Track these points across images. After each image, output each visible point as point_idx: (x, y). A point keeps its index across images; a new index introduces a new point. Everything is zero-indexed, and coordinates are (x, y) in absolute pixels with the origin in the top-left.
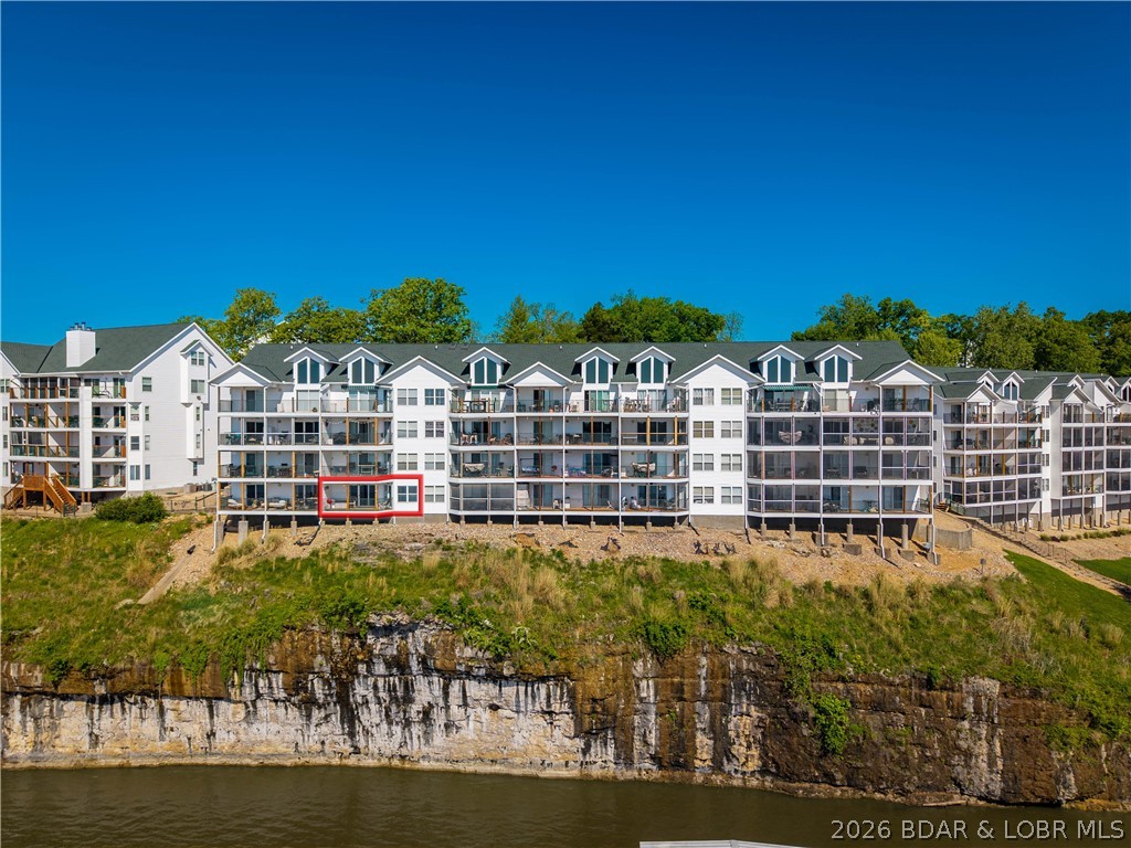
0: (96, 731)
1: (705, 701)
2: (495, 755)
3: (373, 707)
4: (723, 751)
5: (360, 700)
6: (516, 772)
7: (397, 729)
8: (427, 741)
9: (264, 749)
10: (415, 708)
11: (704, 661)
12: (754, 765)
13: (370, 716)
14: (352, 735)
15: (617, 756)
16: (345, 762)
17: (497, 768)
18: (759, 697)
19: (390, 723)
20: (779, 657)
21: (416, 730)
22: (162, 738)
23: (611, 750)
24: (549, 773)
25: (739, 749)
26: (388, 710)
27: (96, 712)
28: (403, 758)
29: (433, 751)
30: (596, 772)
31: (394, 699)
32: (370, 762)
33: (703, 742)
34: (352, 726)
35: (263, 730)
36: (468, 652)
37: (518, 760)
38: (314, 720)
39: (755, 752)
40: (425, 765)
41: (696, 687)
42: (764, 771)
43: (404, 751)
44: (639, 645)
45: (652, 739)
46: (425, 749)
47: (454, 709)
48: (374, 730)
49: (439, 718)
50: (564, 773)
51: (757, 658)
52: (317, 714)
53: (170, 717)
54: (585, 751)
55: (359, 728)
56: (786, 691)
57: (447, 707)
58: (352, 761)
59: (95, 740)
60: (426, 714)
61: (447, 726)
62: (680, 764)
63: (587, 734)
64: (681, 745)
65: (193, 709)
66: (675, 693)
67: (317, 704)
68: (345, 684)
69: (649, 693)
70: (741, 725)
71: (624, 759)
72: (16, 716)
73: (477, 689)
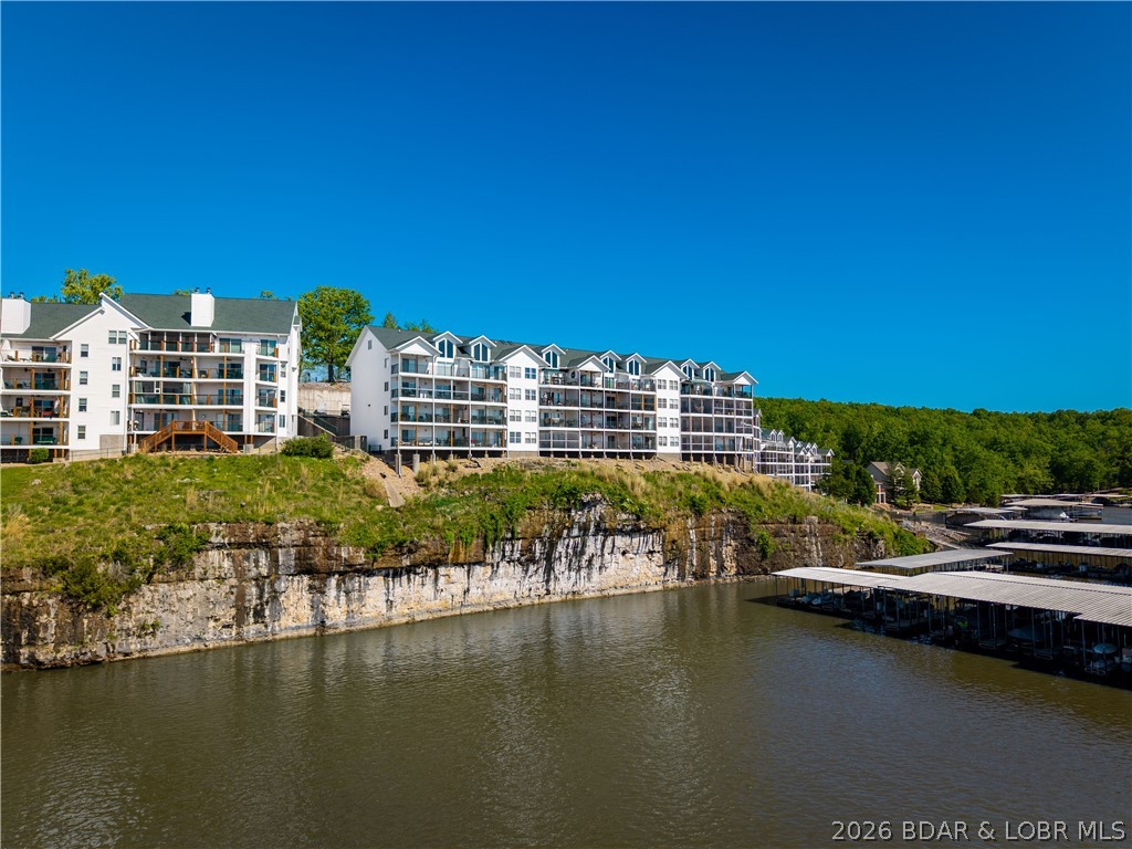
0: (391, 598)
1: (712, 540)
2: (623, 583)
3: (563, 559)
4: (721, 567)
5: (557, 556)
6: (635, 591)
7: (573, 574)
8: (589, 579)
9: (499, 598)
10: (586, 557)
11: (713, 518)
12: (733, 572)
13: (560, 567)
14: (548, 581)
15: (679, 575)
16: (542, 601)
17: (624, 591)
18: (735, 535)
19: (570, 571)
20: (744, 512)
21: (583, 573)
22: (435, 598)
23: (676, 572)
24: (650, 589)
25: (727, 564)
26: (571, 560)
27: (391, 583)
28: (574, 593)
29: (591, 584)
30: (670, 585)
31: (575, 553)
32: (556, 598)
33: (712, 561)
34: (549, 576)
35: (499, 584)
36: (624, 516)
37: (634, 584)
38: (529, 574)
39: (734, 564)
40: (587, 595)
41: (710, 532)
42: (737, 574)
43: (575, 589)
44: (688, 512)
45: (695, 564)
46: (587, 584)
47: (606, 556)
48: (560, 577)
49: (597, 563)
50: (657, 588)
51: (734, 513)
52: (532, 568)
53: (442, 580)
54: (665, 574)
55: (552, 577)
56: (747, 529)
57: (602, 555)
58: (547, 599)
59: (390, 604)
60: (590, 561)
61: (600, 568)
62: (704, 576)
63: (667, 563)
64: (704, 565)
65: (458, 574)
66: (703, 537)
67: (532, 560)
68: (553, 546)
69: (693, 537)
70: (727, 551)
71: (681, 576)
72: (332, 592)
73: (621, 541)
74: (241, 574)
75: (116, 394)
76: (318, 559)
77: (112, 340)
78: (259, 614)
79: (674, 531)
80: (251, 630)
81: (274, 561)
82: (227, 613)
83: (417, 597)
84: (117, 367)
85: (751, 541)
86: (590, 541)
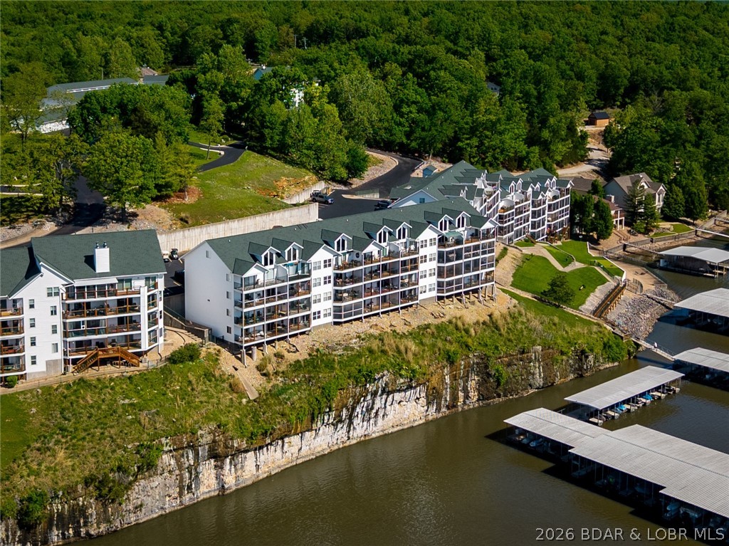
0: (258, 463)
1: (461, 378)
2: (398, 423)
3: (360, 416)
4: (467, 397)
5: (356, 414)
6: (406, 427)
7: (365, 423)
8: (376, 425)
9: (319, 449)
10: (374, 411)
11: (463, 363)
12: (475, 399)
13: (356, 421)
14: (349, 432)
15: (436, 409)
16: (345, 445)
17: (399, 428)
18: (477, 372)
19: (363, 422)
20: (485, 355)
21: (372, 421)
22: (282, 458)
23: (435, 408)
24: (416, 423)
25: (471, 394)
26: (364, 415)
27: (258, 454)
28: (365, 435)
29: (376, 429)
30: (430, 418)
31: (367, 410)
32: (354, 442)
33: (461, 394)
34: (350, 428)
35: (319, 441)
36: (402, 381)
37: (406, 422)
38: (338, 430)
39: (476, 394)
40: (374, 436)
41: (460, 373)
42: (478, 400)
43: (366, 433)
44: (445, 363)
45: (448, 399)
46: (374, 429)
47: (388, 407)
48: (357, 427)
49: (381, 414)
50: (421, 422)
51: (478, 356)
52: (340, 426)
53: (286, 445)
54: (427, 411)
55: (352, 428)
56: (486, 367)
57: (385, 407)
58: (348, 443)
59: (257, 466)
60: (377, 413)
61: (383, 416)
62: (454, 406)
63: (428, 403)
64: (455, 398)
65: (295, 439)
66: (454, 378)
67: (341, 421)
68: (354, 409)
69: (448, 380)
70: (472, 384)
71: (438, 410)
72: (227, 467)
73: (398, 396)
74: (180, 467)
75: (54, 331)
76: (220, 450)
77: (50, 295)
78: (189, 488)
79: (434, 381)
80: (187, 498)
81: (196, 455)
82: (174, 492)
83: (273, 459)
84: (54, 312)
85: (489, 375)
86: (378, 400)
